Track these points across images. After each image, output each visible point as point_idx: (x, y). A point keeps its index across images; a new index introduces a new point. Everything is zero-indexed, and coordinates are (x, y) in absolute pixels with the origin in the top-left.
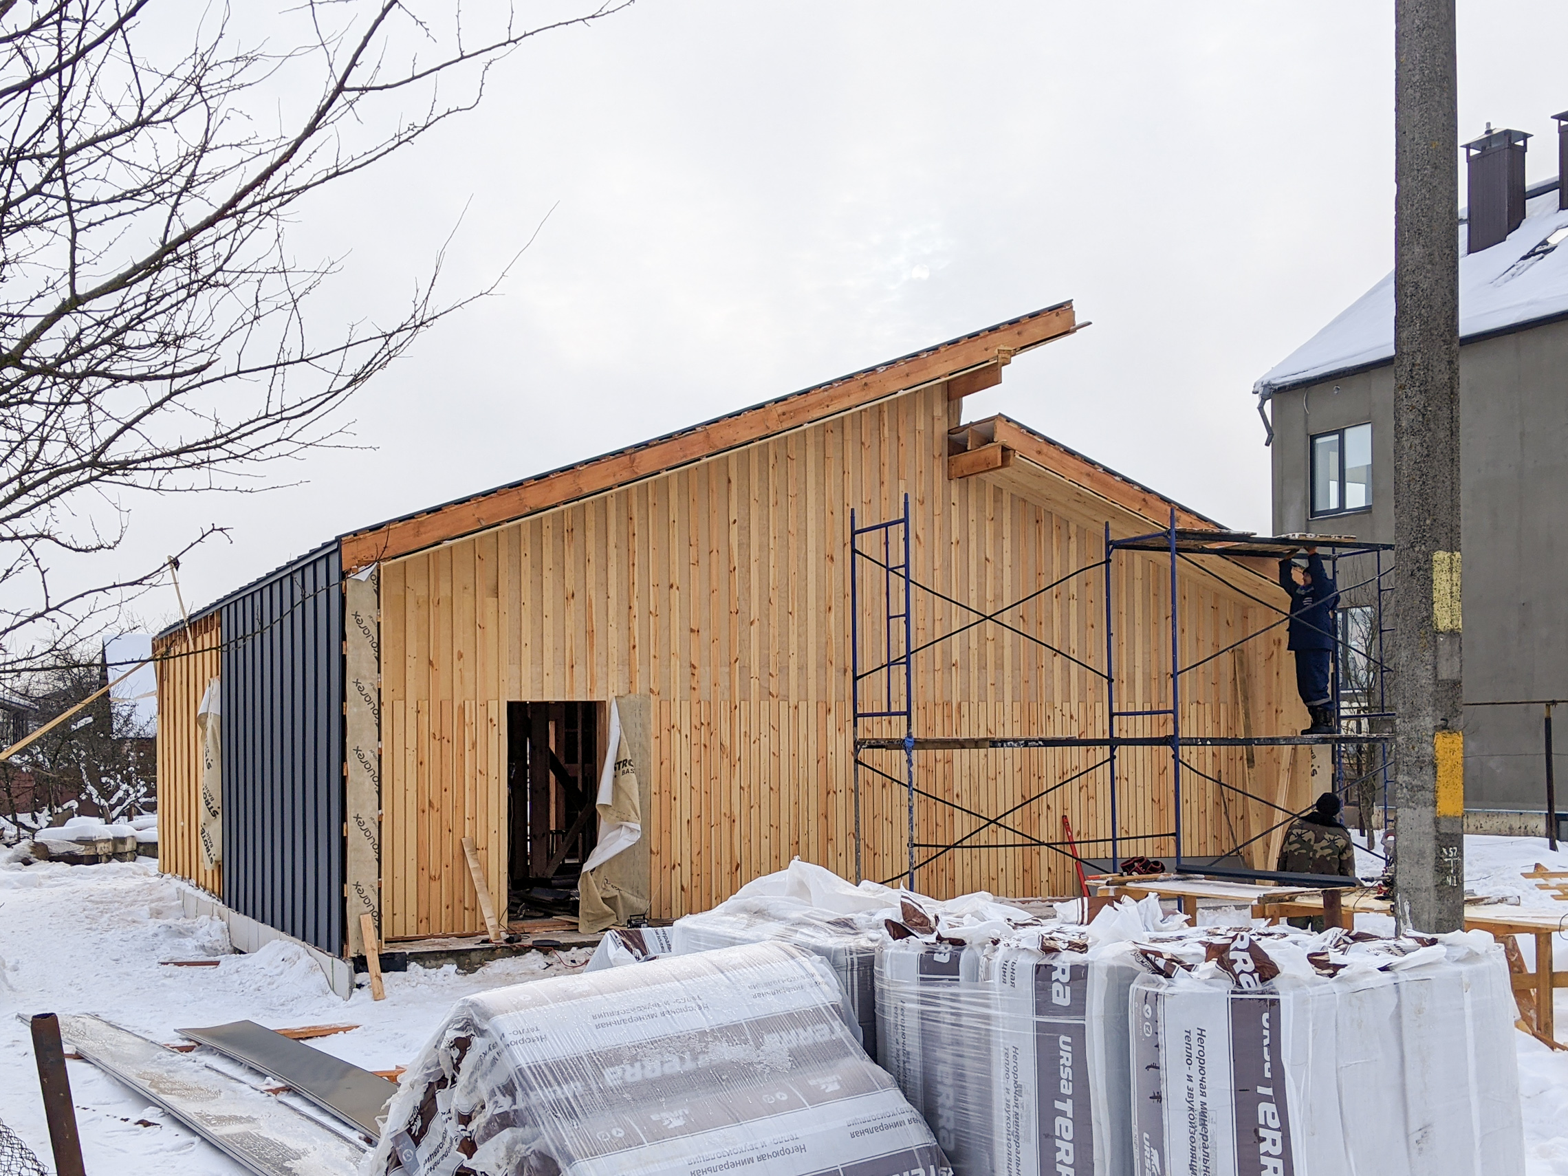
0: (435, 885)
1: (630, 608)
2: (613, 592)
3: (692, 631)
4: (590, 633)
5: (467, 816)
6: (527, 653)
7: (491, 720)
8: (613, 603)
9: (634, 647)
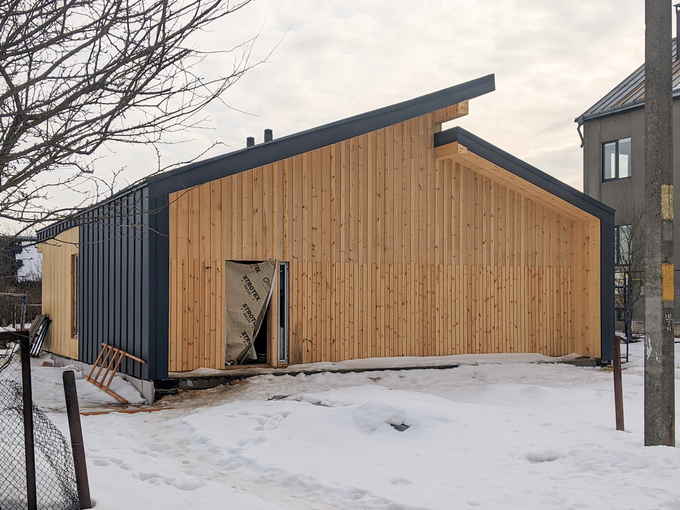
0: (191, 347)
1: (284, 217)
2: (276, 209)
3: (313, 228)
4: (264, 229)
5: (206, 314)
6: (235, 237)
7: (218, 269)
8: (276, 214)
9: (286, 236)
